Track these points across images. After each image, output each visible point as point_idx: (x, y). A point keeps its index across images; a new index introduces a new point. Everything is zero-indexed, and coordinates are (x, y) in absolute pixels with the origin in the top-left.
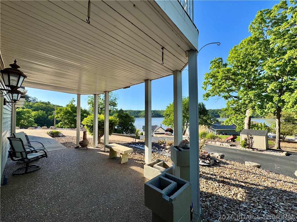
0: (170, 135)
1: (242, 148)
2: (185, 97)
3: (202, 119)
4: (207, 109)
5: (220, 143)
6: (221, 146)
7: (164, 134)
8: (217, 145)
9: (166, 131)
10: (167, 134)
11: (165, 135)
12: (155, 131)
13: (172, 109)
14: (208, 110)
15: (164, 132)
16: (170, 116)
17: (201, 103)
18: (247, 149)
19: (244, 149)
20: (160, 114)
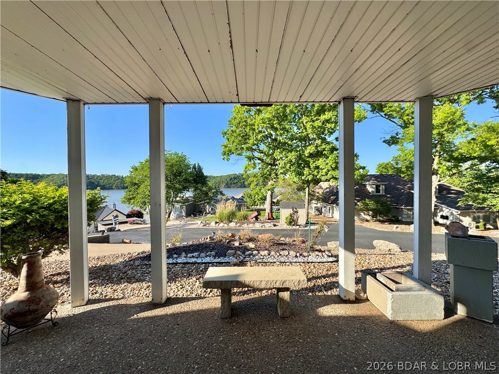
0: (141, 224)
1: (288, 226)
2: (171, 153)
3: (201, 190)
4: (205, 174)
5: (261, 225)
6: (264, 228)
7: (126, 222)
8: (257, 228)
9: (128, 216)
10: (133, 223)
11: (128, 225)
12: (102, 220)
13: (147, 172)
14: (207, 177)
15: (124, 219)
16: (139, 186)
17: (197, 165)
18: (294, 227)
19: (291, 227)
20: (98, 182)
